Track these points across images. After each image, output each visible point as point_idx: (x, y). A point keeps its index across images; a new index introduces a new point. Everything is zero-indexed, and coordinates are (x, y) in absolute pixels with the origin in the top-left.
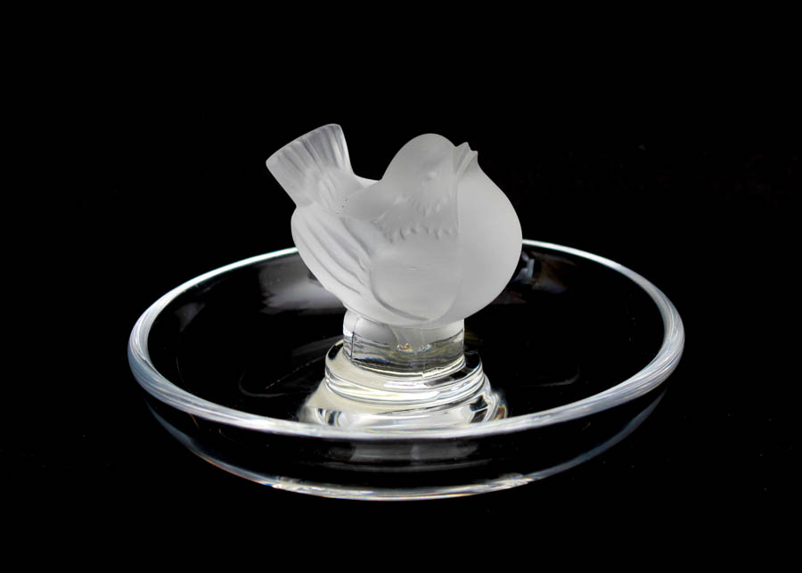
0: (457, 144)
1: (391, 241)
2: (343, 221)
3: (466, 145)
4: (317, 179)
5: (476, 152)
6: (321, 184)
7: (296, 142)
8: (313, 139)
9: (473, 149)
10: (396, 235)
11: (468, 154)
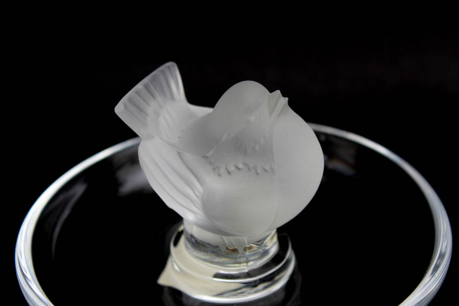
0: (271, 91)
1: (220, 175)
2: (179, 154)
3: (278, 92)
4: (157, 115)
5: (287, 99)
6: (161, 119)
7: (139, 86)
8: (154, 80)
9: (284, 96)
10: (222, 171)
11: (280, 100)
